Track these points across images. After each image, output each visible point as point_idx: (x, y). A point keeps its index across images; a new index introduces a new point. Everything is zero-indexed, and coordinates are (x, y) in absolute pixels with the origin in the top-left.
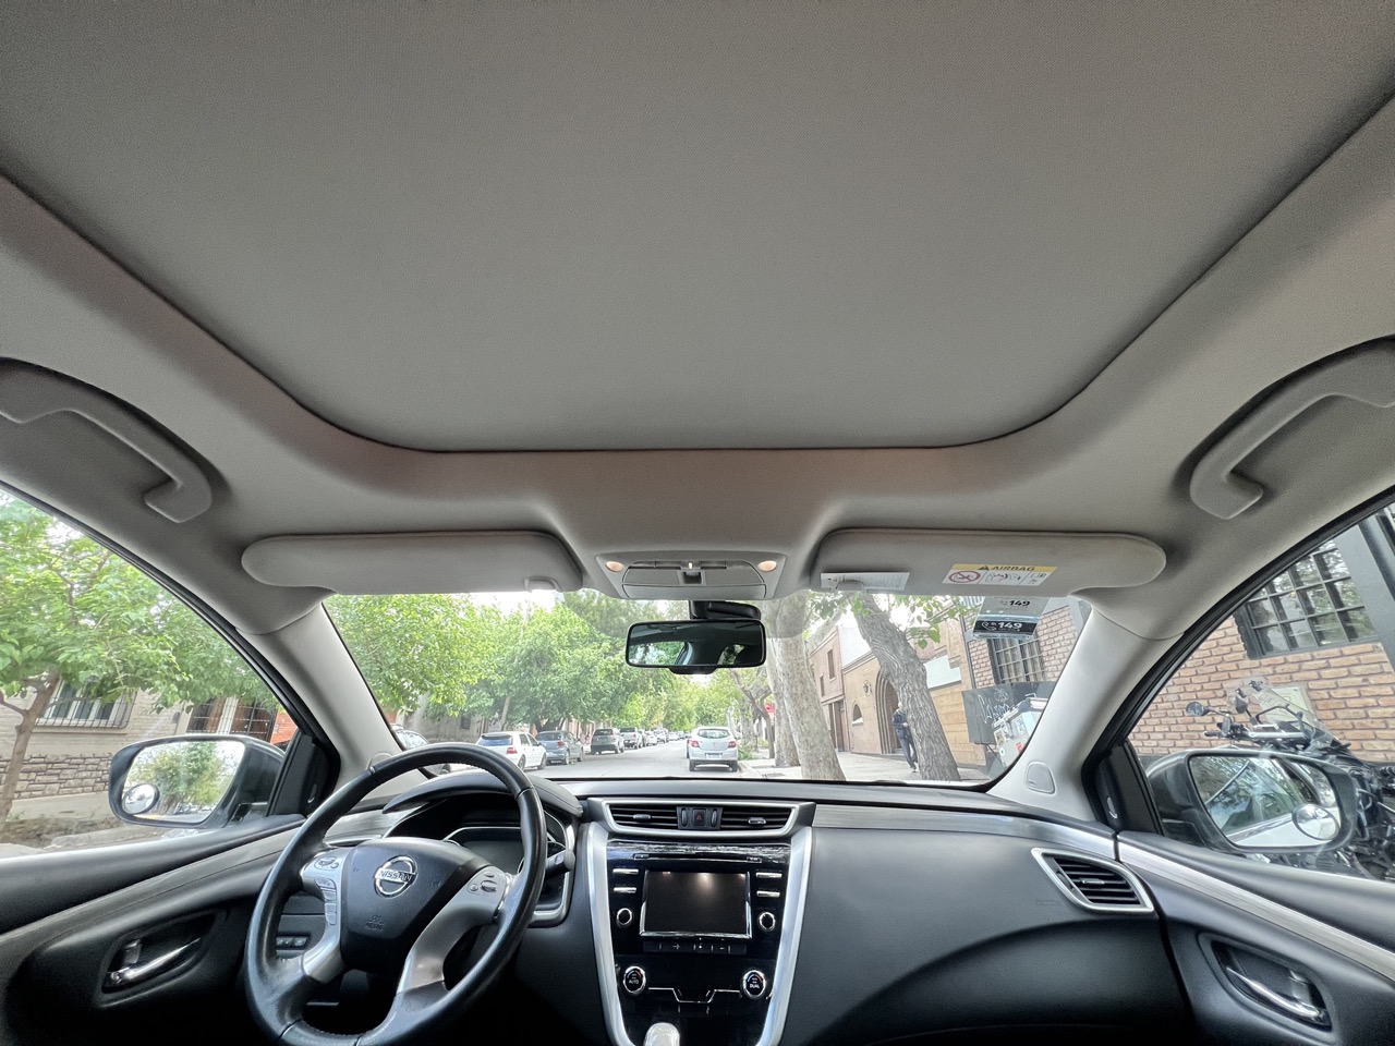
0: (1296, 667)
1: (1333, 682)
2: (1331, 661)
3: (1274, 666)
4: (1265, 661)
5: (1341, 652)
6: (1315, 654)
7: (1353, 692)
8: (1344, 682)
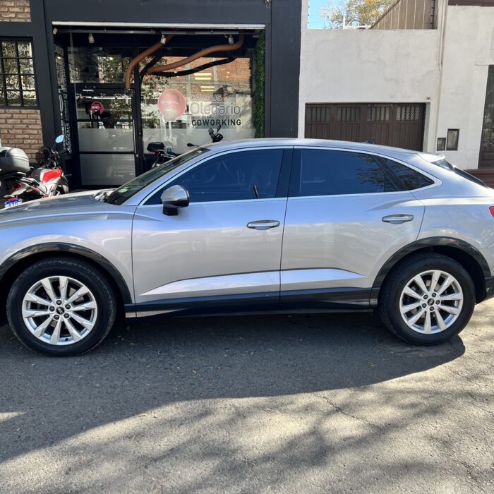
1: (12, 125)
2: (14, 115)
7: (20, 131)
8: (17, 126)
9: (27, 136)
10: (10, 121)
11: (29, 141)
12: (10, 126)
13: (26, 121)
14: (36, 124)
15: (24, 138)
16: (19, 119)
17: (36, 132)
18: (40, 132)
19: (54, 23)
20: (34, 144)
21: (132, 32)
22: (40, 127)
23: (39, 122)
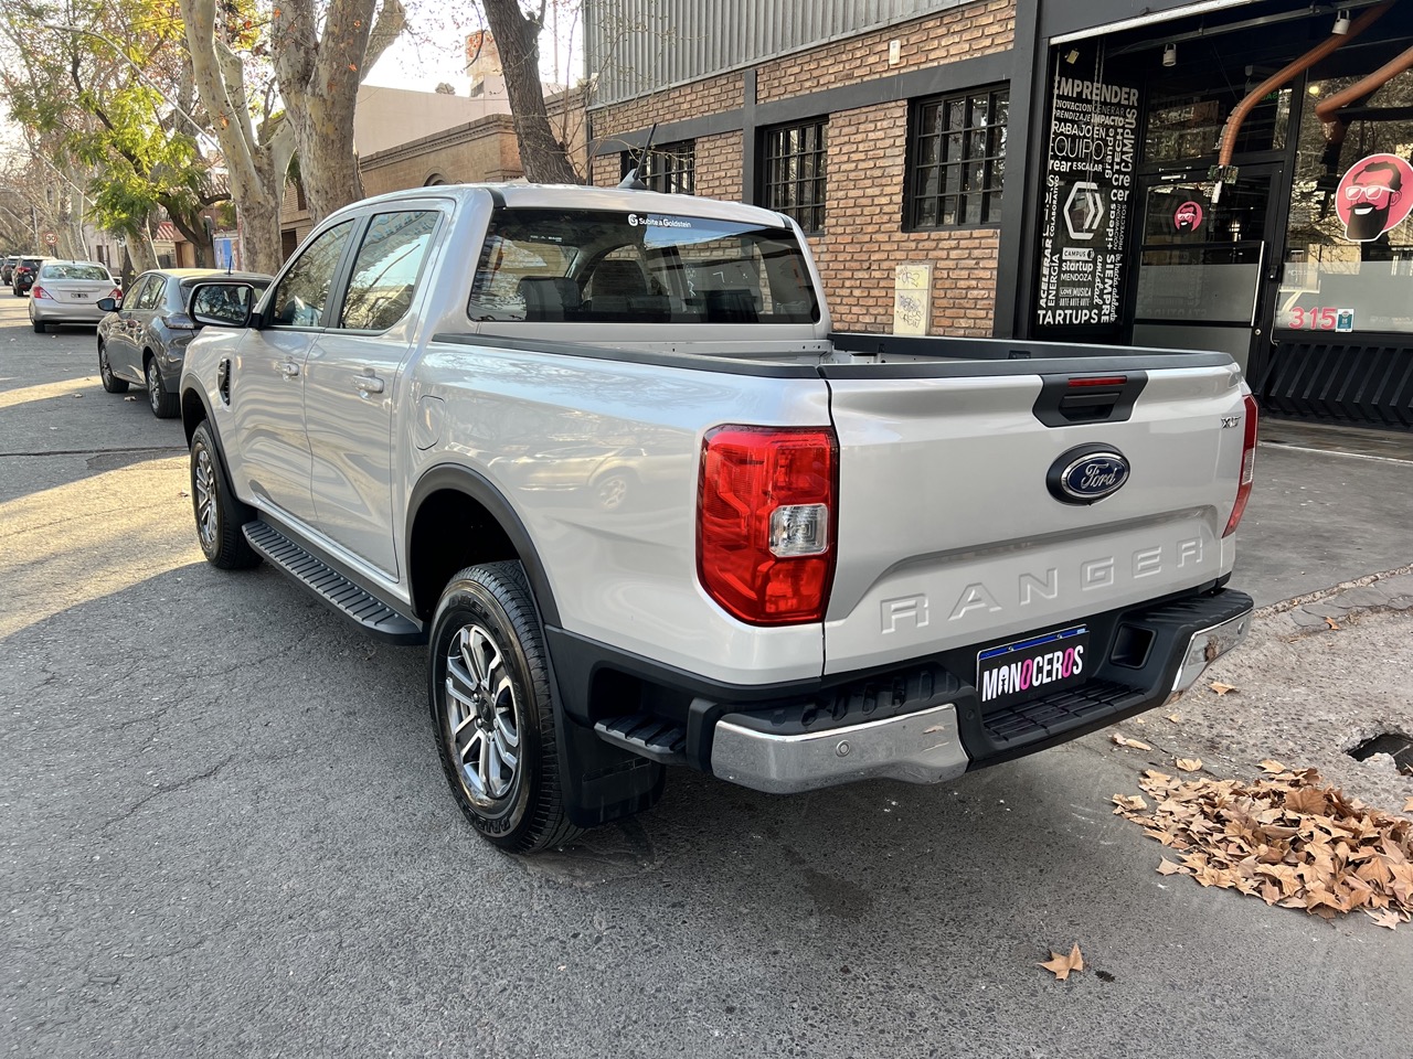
0: (934, 244)
1: (955, 262)
2: (962, 242)
3: (918, 241)
4: (913, 236)
5: (971, 234)
6: (953, 233)
7: (964, 274)
8: (963, 263)
9: (974, 283)
10: (954, 254)
11: (975, 292)
12: (951, 264)
13: (976, 253)
14: (991, 258)
15: (969, 288)
16: (967, 248)
17: (987, 274)
18: (995, 273)
19: (1054, 41)
20: (982, 299)
21: (1261, 21)
22: (994, 264)
23: (996, 253)
